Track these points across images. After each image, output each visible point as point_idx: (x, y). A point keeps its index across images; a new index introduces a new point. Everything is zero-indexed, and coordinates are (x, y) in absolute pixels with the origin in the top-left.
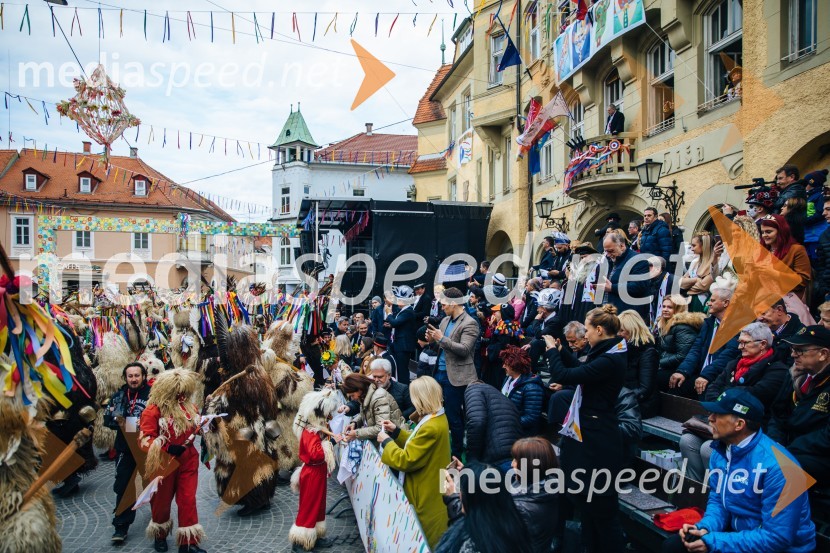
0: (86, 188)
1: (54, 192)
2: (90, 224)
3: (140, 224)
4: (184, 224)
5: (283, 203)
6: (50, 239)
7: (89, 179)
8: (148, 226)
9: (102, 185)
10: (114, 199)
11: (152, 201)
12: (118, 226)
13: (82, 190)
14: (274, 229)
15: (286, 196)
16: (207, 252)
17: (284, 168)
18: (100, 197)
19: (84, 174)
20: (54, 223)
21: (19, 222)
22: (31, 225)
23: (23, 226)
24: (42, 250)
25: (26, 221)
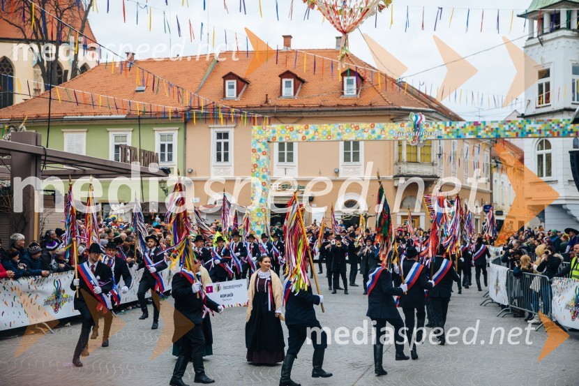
0: (288, 91)
1: (255, 99)
2: (307, 133)
3: (363, 130)
4: (417, 126)
5: (541, 92)
6: (264, 153)
7: (292, 80)
8: (373, 132)
9: (305, 85)
10: (320, 102)
11: (365, 102)
12: (339, 134)
13: (284, 94)
14: (539, 126)
15: (544, 81)
16: (433, 164)
17: (541, 42)
18: (304, 101)
19: (287, 74)
20: (269, 134)
21: (219, 136)
22: (231, 140)
23: (222, 141)
24: (255, 166)
25: (226, 135)
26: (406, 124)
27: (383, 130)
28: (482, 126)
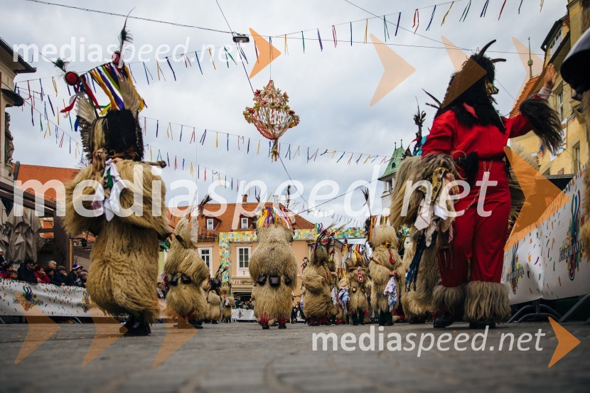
0: (245, 225)
1: (225, 230)
2: (254, 236)
6: (227, 249)
7: (247, 219)
13: (242, 227)
20: (230, 237)
21: (203, 252)
22: (210, 255)
23: (205, 255)
24: (222, 257)
25: (207, 252)
26: (313, 230)
27: (299, 233)
28: (358, 230)
